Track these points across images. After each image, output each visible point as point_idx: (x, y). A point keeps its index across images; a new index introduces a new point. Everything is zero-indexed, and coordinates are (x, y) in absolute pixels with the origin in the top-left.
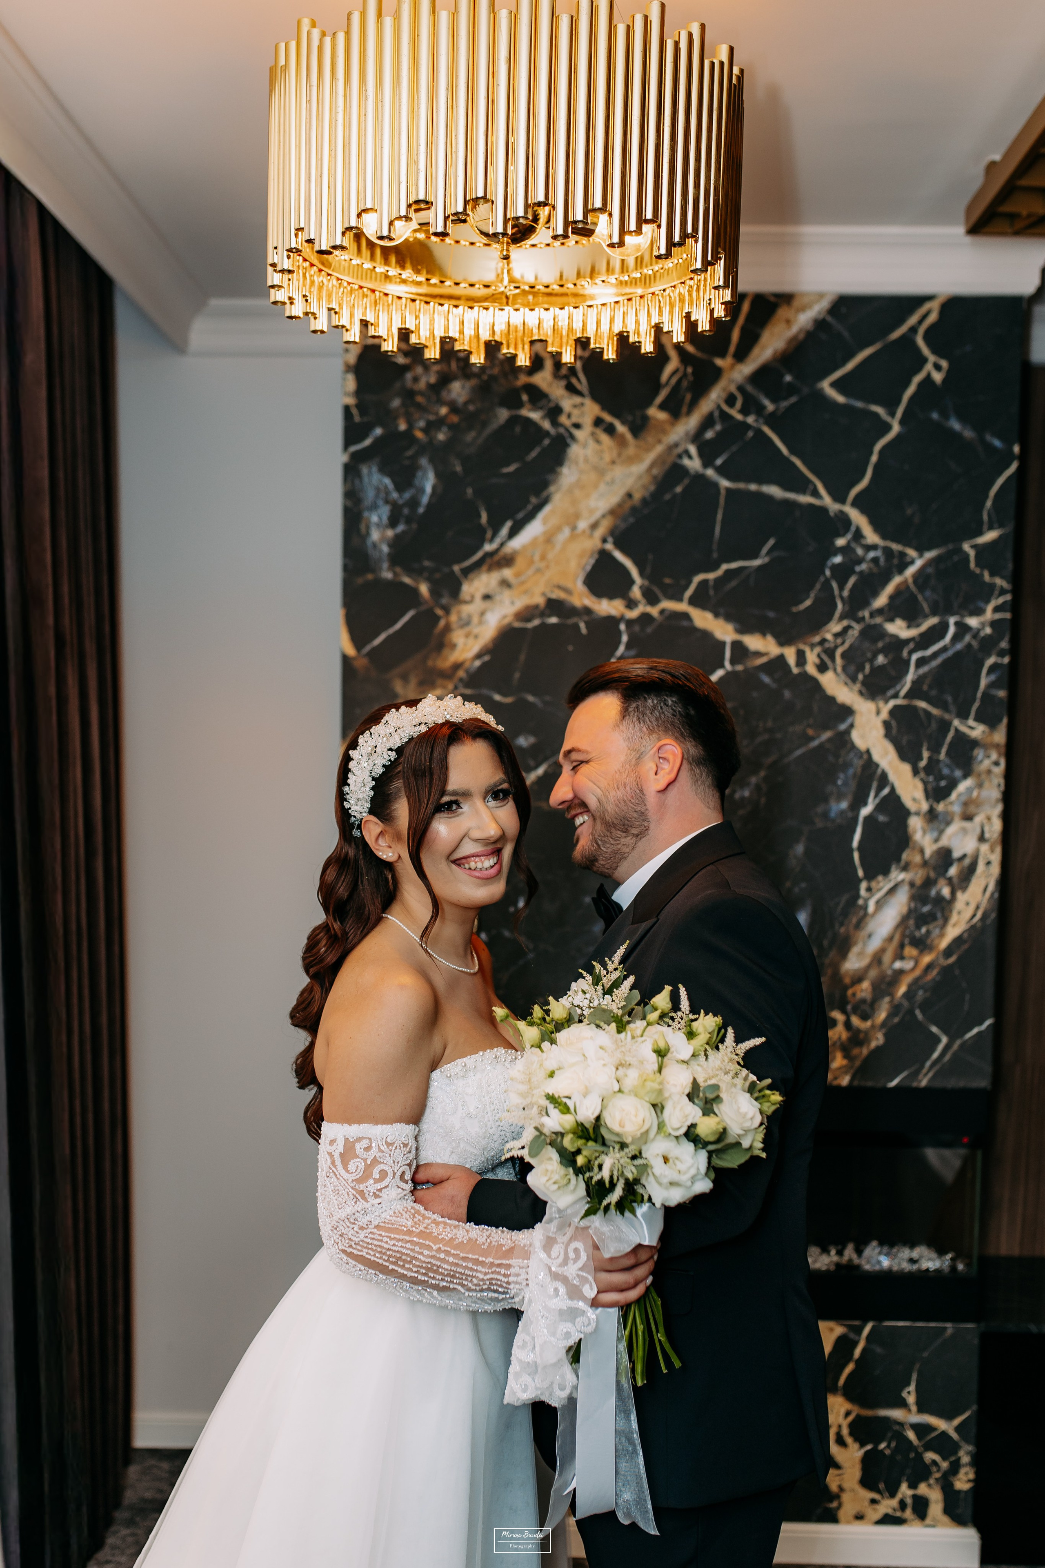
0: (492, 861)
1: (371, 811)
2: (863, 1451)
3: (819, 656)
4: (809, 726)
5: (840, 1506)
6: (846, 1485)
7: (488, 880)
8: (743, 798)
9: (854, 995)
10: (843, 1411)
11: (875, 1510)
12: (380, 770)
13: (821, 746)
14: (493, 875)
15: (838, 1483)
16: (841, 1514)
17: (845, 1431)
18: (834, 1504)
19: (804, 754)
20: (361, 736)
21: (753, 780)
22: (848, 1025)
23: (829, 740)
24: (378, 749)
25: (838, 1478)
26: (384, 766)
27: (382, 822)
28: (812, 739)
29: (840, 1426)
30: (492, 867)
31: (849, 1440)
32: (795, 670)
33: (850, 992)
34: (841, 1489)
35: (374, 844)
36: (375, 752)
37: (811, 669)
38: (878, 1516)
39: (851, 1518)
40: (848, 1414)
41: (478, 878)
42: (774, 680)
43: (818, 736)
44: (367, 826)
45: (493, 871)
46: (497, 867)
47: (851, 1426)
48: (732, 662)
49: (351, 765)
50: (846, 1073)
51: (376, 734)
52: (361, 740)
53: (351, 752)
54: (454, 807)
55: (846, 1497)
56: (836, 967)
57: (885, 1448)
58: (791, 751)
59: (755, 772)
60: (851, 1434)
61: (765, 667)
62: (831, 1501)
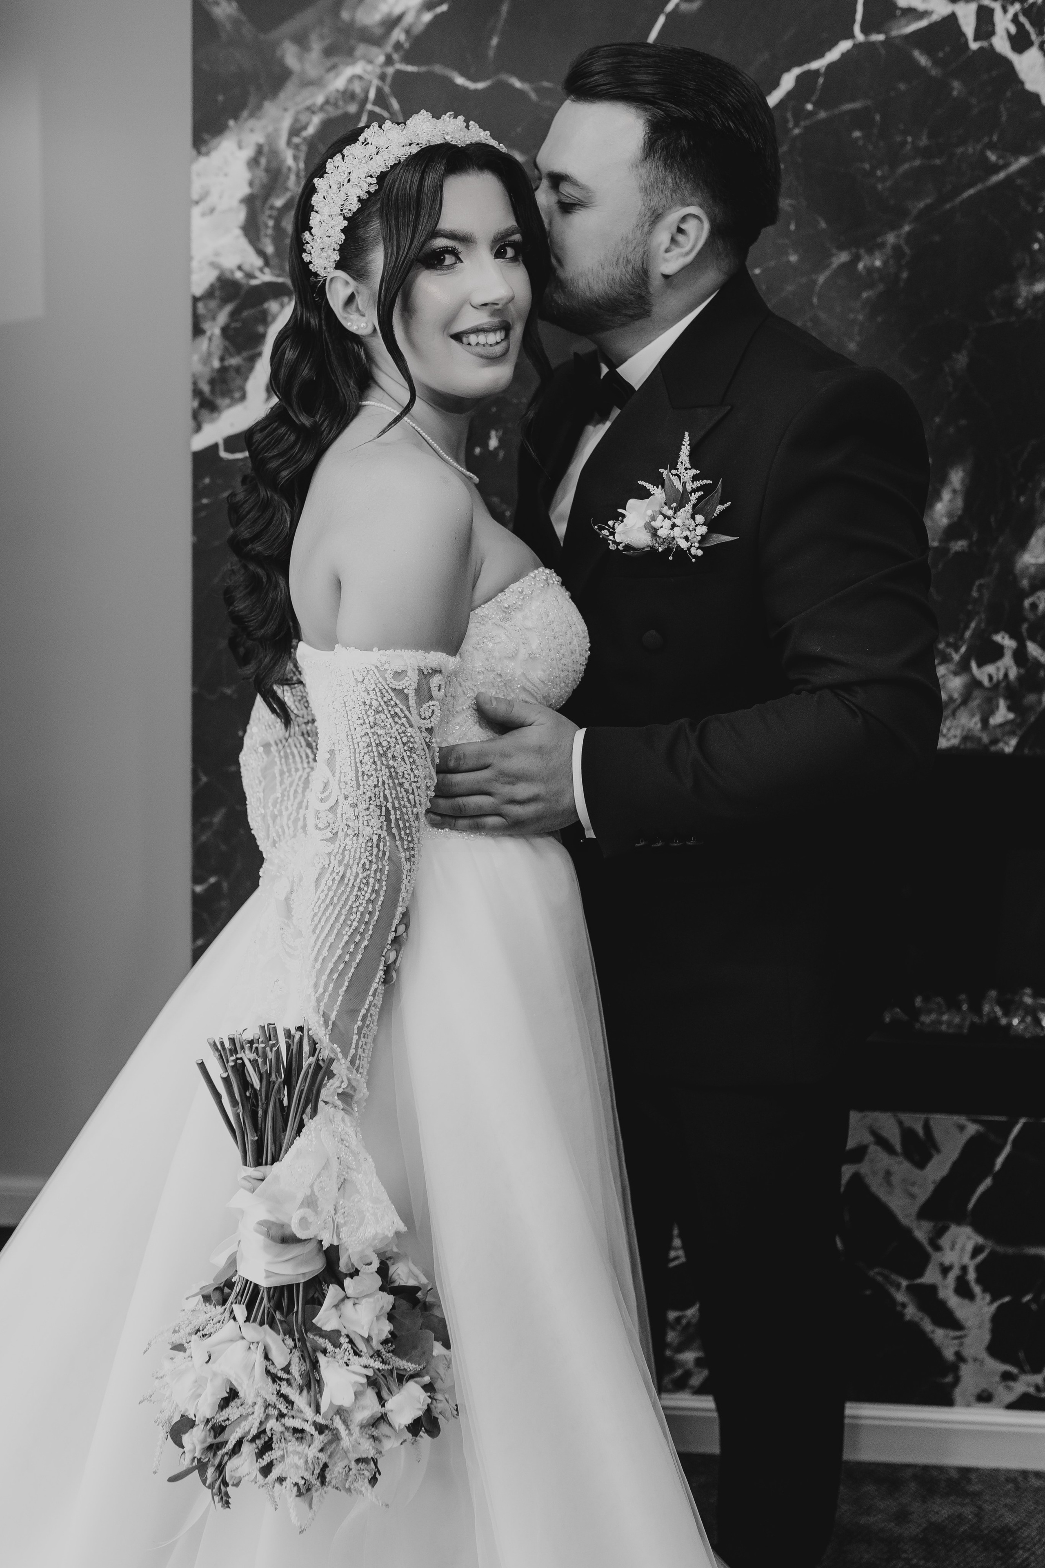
0: (498, 336)
1: (339, 266)
2: (996, 1305)
3: (1015, 20)
4: (992, 146)
5: (957, 1380)
6: (967, 1352)
7: (493, 360)
8: (870, 270)
9: (1034, 606)
10: (970, 1247)
11: (1009, 1388)
12: (355, 206)
13: (1009, 179)
14: (499, 354)
15: (956, 1348)
16: (958, 1392)
17: (972, 1276)
18: (949, 1379)
19: (979, 194)
20: (329, 160)
21: (891, 238)
22: (1020, 656)
23: (1023, 171)
24: (352, 177)
25: (957, 1342)
26: (360, 200)
27: (354, 278)
28: (996, 169)
29: (964, 1269)
30: (497, 343)
31: (977, 1289)
32: (974, 46)
33: (1027, 603)
34: (960, 1358)
35: (341, 310)
36: (349, 181)
37: (1001, 44)
38: (1011, 1397)
39: (972, 1400)
40: (977, 1251)
41: (482, 356)
42: (936, 62)
43: (1006, 166)
44: (333, 285)
45: (499, 349)
46: (504, 344)
47: (979, 1268)
48: (865, 30)
49: (316, 200)
50: (1012, 733)
51: (351, 157)
52: (329, 166)
53: (315, 180)
54: (449, 260)
55: (965, 1370)
56: (1008, 561)
57: (1030, 1301)
58: (958, 190)
59: (894, 226)
60: (978, 1281)
61: (919, 39)
62: (945, 1375)
